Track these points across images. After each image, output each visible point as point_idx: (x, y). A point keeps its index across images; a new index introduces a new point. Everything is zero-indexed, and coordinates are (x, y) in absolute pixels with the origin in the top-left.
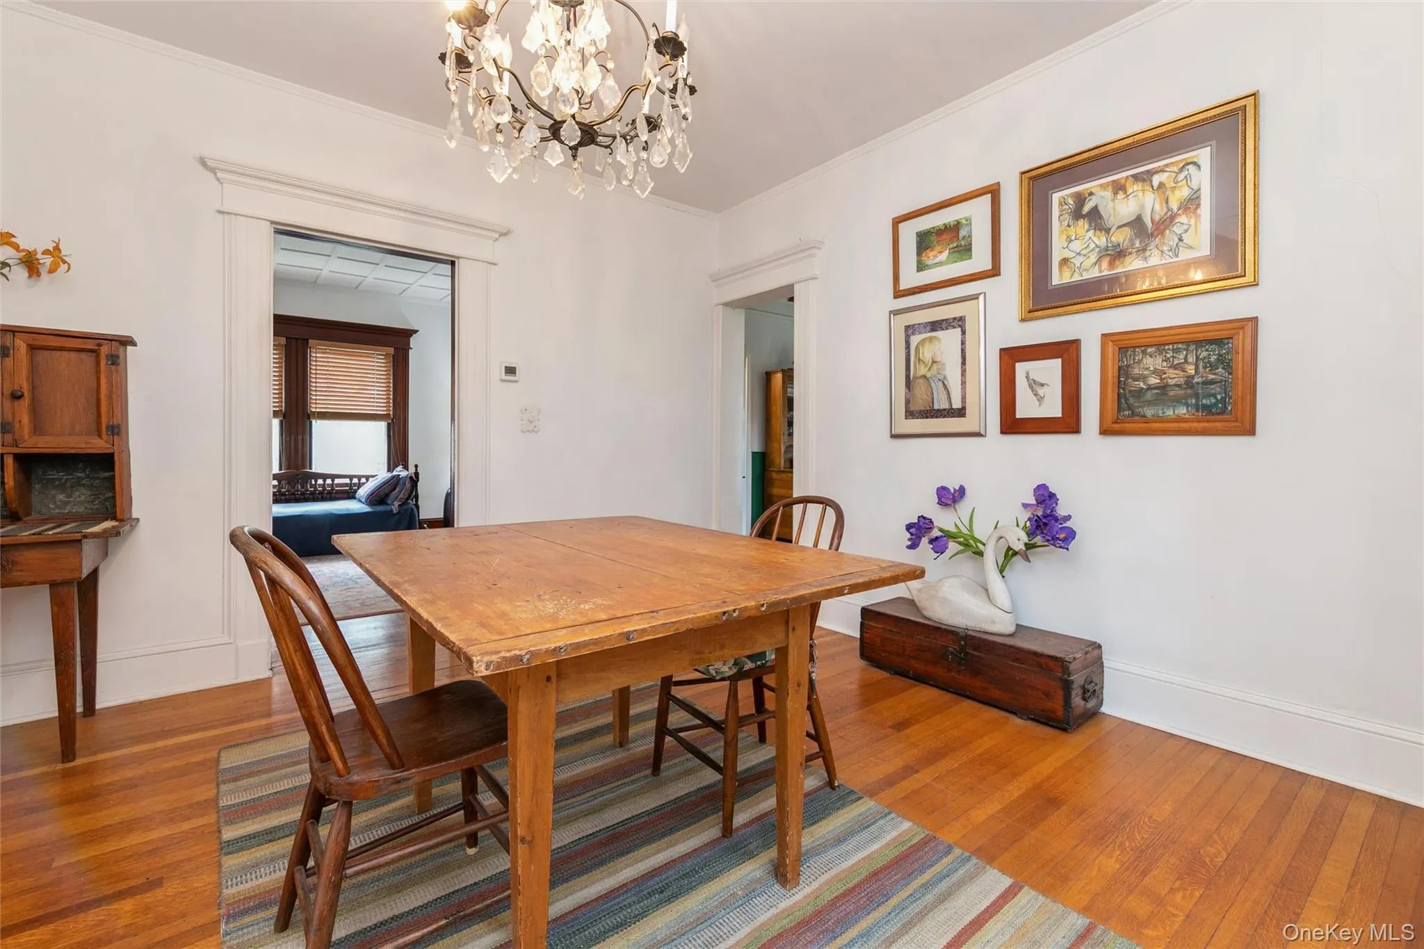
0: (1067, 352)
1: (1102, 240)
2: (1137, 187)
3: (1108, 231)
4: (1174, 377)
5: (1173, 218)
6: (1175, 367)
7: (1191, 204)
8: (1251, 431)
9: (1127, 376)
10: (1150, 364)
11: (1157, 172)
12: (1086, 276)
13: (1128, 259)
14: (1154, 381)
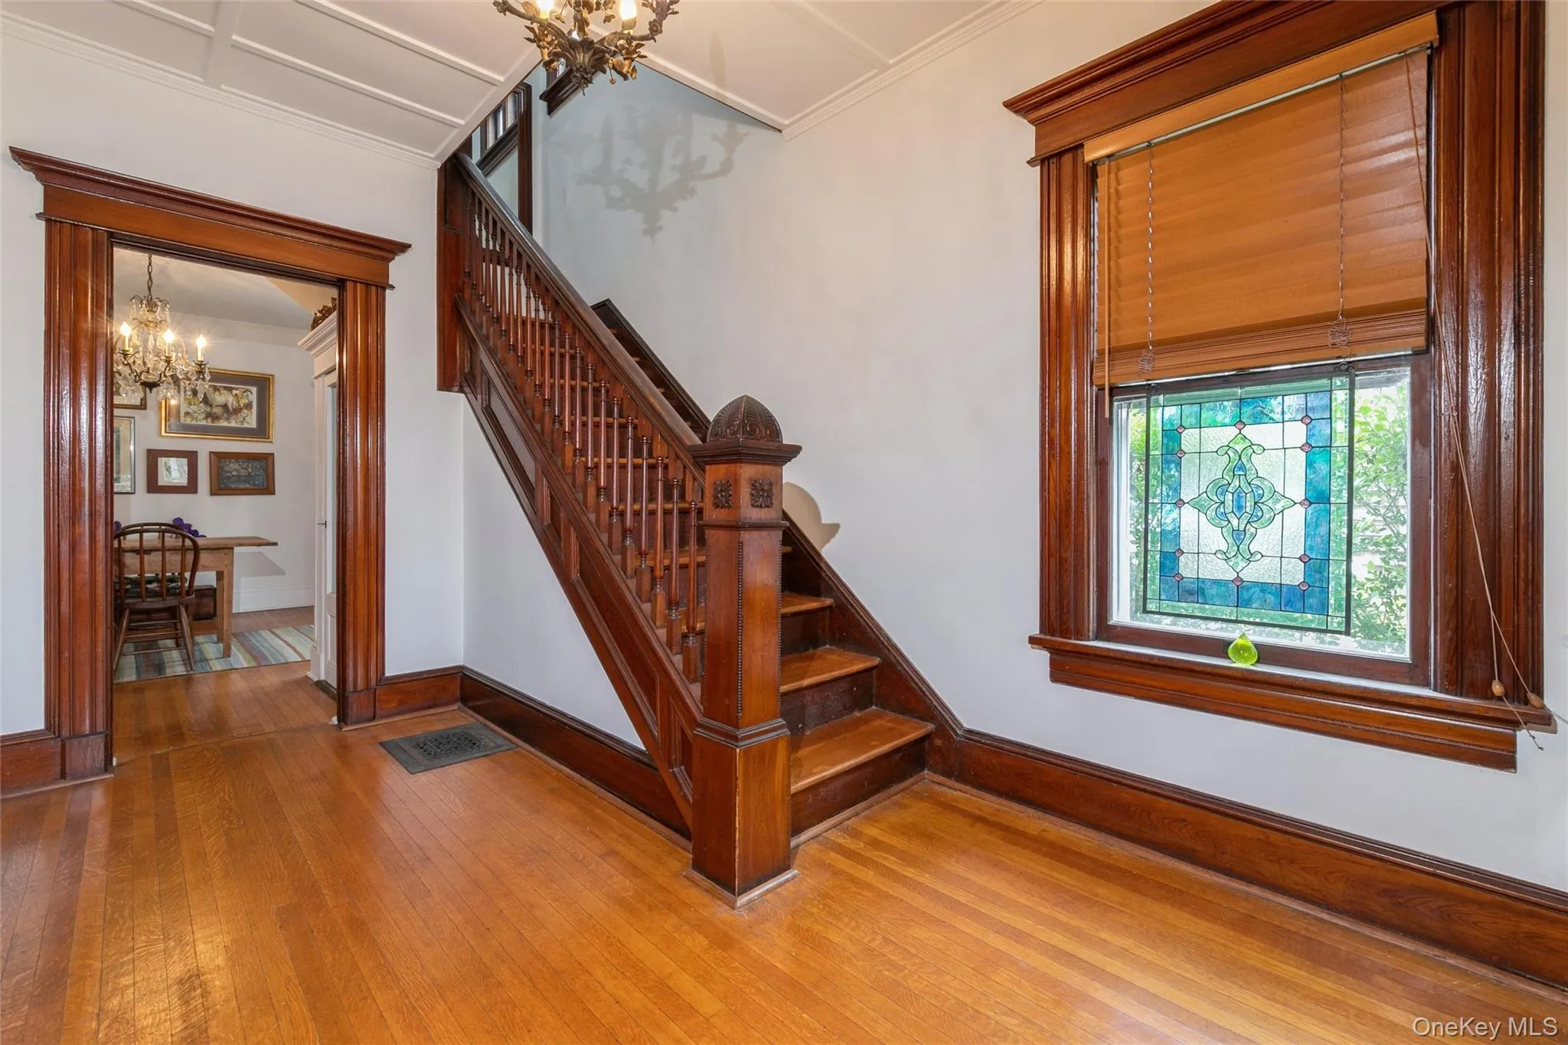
0: (191, 457)
1: (209, 409)
2: (226, 392)
3: (211, 406)
4: (243, 472)
5: (241, 409)
6: (242, 468)
7: (249, 406)
8: (274, 494)
9: (223, 471)
10: (233, 467)
11: (235, 389)
12: (199, 423)
13: (221, 421)
14: (234, 473)
